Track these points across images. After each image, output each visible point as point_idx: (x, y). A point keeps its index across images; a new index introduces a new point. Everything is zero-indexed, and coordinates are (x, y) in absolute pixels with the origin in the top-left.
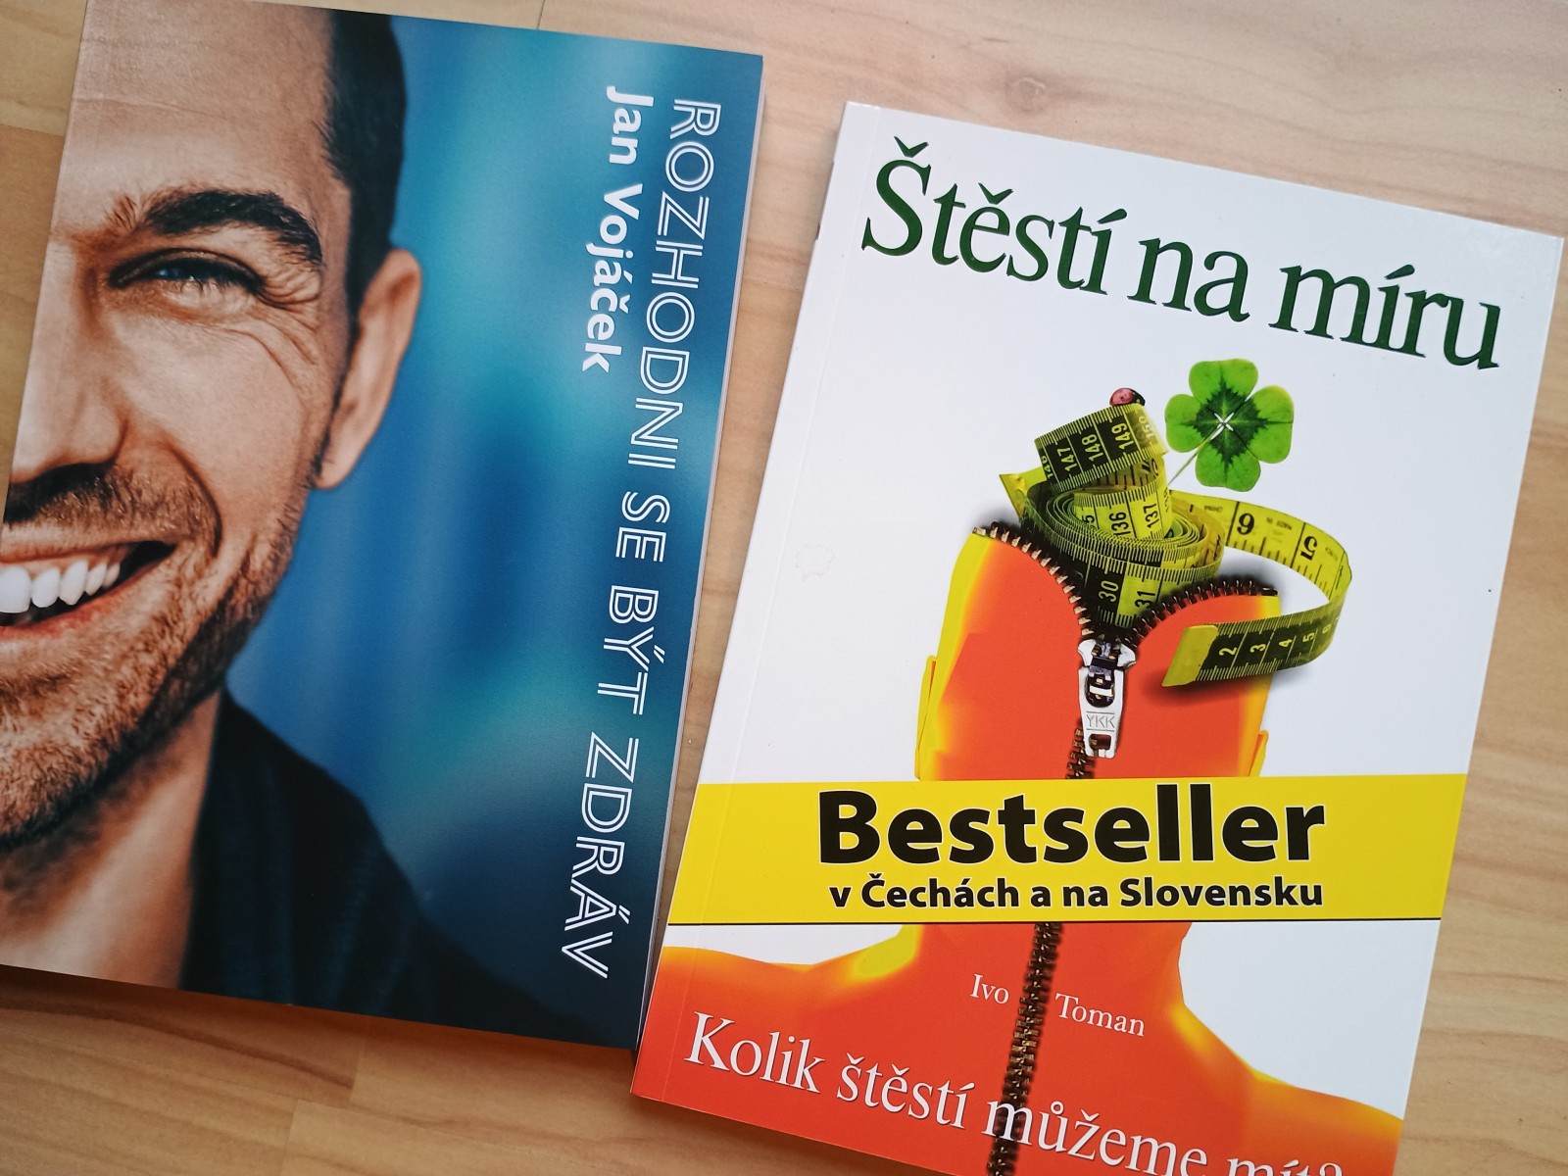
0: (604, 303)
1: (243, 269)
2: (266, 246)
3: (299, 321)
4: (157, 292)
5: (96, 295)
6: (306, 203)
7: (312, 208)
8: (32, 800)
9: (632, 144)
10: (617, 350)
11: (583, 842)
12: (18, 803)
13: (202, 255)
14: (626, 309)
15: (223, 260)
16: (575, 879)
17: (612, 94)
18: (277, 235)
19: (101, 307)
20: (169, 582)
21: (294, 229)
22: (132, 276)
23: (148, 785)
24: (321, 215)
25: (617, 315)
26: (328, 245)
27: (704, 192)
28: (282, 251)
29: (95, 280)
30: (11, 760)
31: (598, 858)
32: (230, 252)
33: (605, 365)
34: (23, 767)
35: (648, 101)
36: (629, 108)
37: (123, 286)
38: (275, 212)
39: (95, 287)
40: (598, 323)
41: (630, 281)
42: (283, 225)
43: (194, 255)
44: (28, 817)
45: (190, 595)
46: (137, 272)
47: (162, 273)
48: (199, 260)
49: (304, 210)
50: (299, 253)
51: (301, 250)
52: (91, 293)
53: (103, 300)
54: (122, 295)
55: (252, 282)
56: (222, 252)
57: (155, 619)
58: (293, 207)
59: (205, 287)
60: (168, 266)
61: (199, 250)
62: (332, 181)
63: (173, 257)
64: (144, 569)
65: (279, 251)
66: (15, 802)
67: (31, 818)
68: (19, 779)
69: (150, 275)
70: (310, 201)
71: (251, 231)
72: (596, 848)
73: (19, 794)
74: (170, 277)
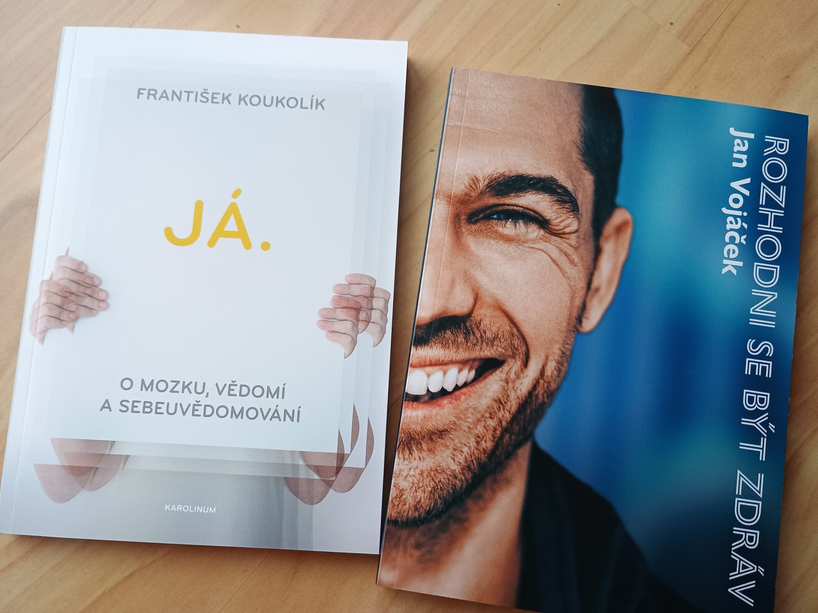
0: (732, 239)
1: (537, 216)
2: (549, 204)
3: (567, 243)
4: (492, 226)
5: (460, 227)
6: (570, 182)
7: (573, 185)
8: (430, 498)
9: (744, 157)
10: (740, 264)
11: (737, 531)
12: (422, 500)
13: (515, 208)
14: (744, 242)
15: (525, 211)
16: (733, 551)
17: (732, 131)
18: (555, 199)
19: (463, 234)
20: (501, 380)
21: (564, 196)
22: (479, 218)
23: (494, 492)
24: (578, 188)
25: (740, 245)
26: (582, 204)
27: (782, 183)
28: (558, 207)
29: (460, 219)
30: (417, 476)
31: (745, 539)
32: (530, 207)
33: (734, 272)
34: (424, 480)
35: (752, 136)
36: (742, 139)
37: (475, 222)
38: (554, 187)
39: (459, 223)
40: (730, 249)
41: (746, 228)
42: (558, 194)
43: (511, 208)
44: (428, 508)
45: (513, 388)
46: (482, 215)
47: (495, 217)
48: (513, 210)
49: (569, 186)
50: (567, 208)
51: (567, 207)
52: (458, 226)
53: (463, 230)
54: (474, 227)
55: (542, 223)
56: (526, 206)
57: (495, 400)
58: (563, 184)
59: (517, 225)
60: (498, 213)
61: (514, 205)
62: (584, 171)
63: (500, 208)
64: (488, 373)
65: (556, 207)
66: (420, 500)
67: (430, 509)
68: (423, 486)
69: (488, 218)
70: (572, 182)
71: (541, 196)
72: (744, 534)
73: (423, 495)
74: (499, 219)
